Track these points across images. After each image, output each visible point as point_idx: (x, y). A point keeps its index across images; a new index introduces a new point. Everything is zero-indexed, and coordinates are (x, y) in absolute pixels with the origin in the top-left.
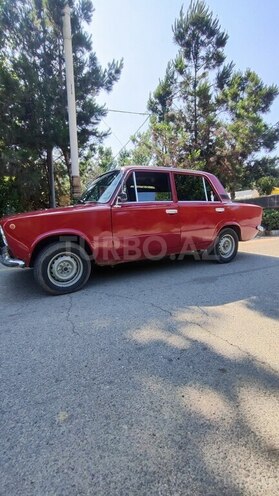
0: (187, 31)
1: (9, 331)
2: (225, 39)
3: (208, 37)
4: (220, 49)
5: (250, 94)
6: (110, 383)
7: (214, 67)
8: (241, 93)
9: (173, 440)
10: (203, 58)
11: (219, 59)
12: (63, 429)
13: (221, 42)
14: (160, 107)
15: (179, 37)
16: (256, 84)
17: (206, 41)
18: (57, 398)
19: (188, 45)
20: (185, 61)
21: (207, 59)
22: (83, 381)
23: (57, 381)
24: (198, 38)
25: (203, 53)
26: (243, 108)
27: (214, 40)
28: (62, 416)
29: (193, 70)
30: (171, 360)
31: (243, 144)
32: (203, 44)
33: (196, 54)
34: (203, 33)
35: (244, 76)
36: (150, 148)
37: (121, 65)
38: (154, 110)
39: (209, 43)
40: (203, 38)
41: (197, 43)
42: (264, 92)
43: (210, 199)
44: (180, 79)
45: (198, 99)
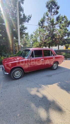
0: (49, 4)
1: (6, 91)
2: (59, 7)
3: (55, 7)
4: (58, 10)
5: (65, 22)
6: (28, 106)
7: (56, 15)
8: (62, 21)
9: (39, 121)
10: (53, 12)
11: (57, 13)
12: (19, 118)
13: (58, 8)
14: (41, 24)
15: (47, 6)
16: (67, 19)
17: (54, 7)
18: (17, 110)
19: (49, 8)
20: (48, 13)
21: (54, 12)
22: (22, 106)
23: (17, 106)
24: (52, 7)
25: (53, 11)
26: (62, 26)
27: (56, 7)
28: (18, 115)
29: (50, 15)
30: (40, 101)
31: (62, 35)
32: (53, 8)
33: (51, 11)
34: (53, 5)
35: (63, 17)
36: (38, 35)
37: (31, 16)
38: (40, 25)
39: (55, 8)
40: (53, 7)
41: (52, 8)
42: (68, 22)
43: (52, 56)
44: (47, 17)
45: (51, 23)
